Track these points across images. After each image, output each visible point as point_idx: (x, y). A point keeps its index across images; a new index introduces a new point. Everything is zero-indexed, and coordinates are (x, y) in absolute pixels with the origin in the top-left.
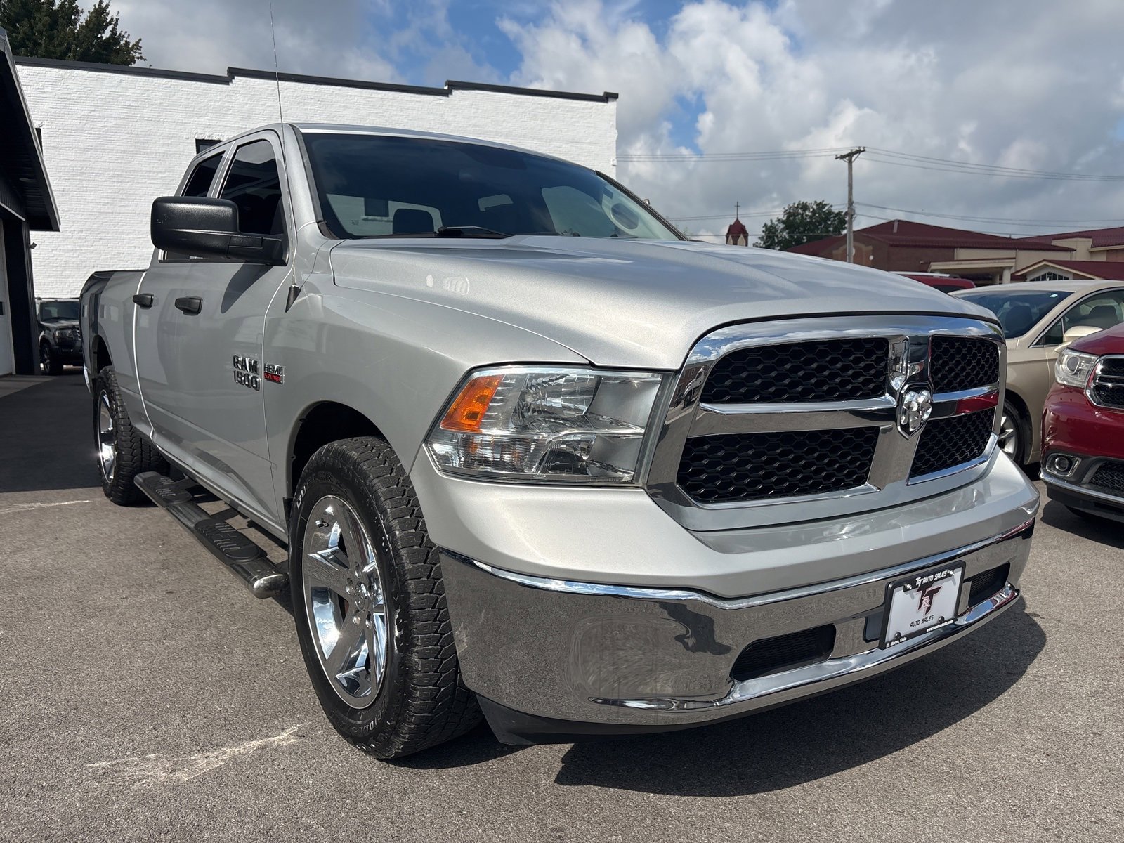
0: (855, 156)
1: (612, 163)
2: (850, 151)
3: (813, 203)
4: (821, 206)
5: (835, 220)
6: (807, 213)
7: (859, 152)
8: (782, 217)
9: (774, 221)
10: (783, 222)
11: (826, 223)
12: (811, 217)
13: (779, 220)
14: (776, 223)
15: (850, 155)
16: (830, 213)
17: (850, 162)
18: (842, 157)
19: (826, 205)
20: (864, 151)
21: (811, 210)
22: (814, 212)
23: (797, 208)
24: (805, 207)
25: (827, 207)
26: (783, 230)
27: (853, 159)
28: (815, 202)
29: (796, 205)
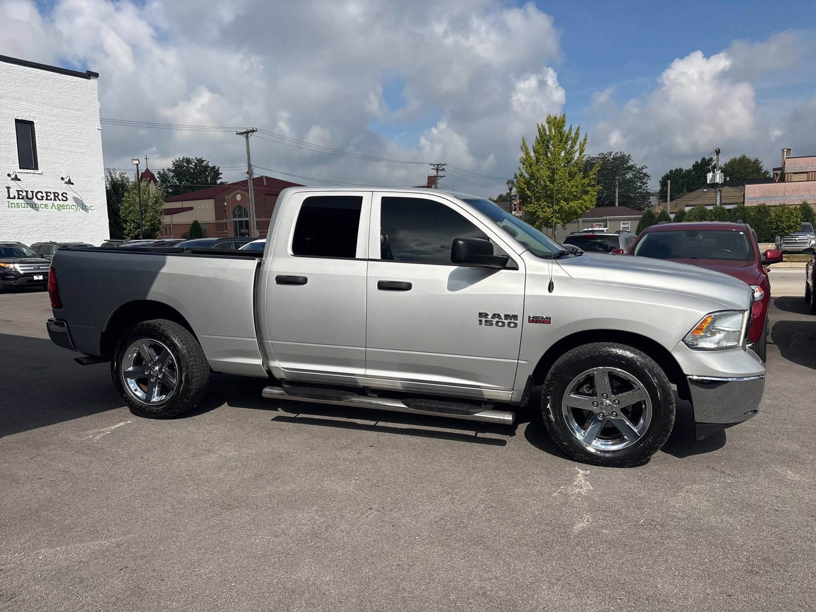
0: (251, 134)
1: (97, 128)
2: (246, 130)
3: (195, 159)
4: (201, 161)
5: (211, 172)
6: (190, 166)
7: (253, 131)
8: (171, 167)
9: (165, 171)
10: (173, 171)
11: (205, 174)
12: (194, 169)
13: (169, 170)
14: (167, 172)
15: (247, 133)
16: (207, 167)
17: (247, 138)
18: (241, 134)
19: (204, 161)
20: (256, 131)
21: (194, 164)
22: (196, 165)
23: (182, 161)
24: (188, 161)
25: (205, 162)
26: (173, 177)
27: (249, 136)
28: (196, 158)
29: (181, 160)
